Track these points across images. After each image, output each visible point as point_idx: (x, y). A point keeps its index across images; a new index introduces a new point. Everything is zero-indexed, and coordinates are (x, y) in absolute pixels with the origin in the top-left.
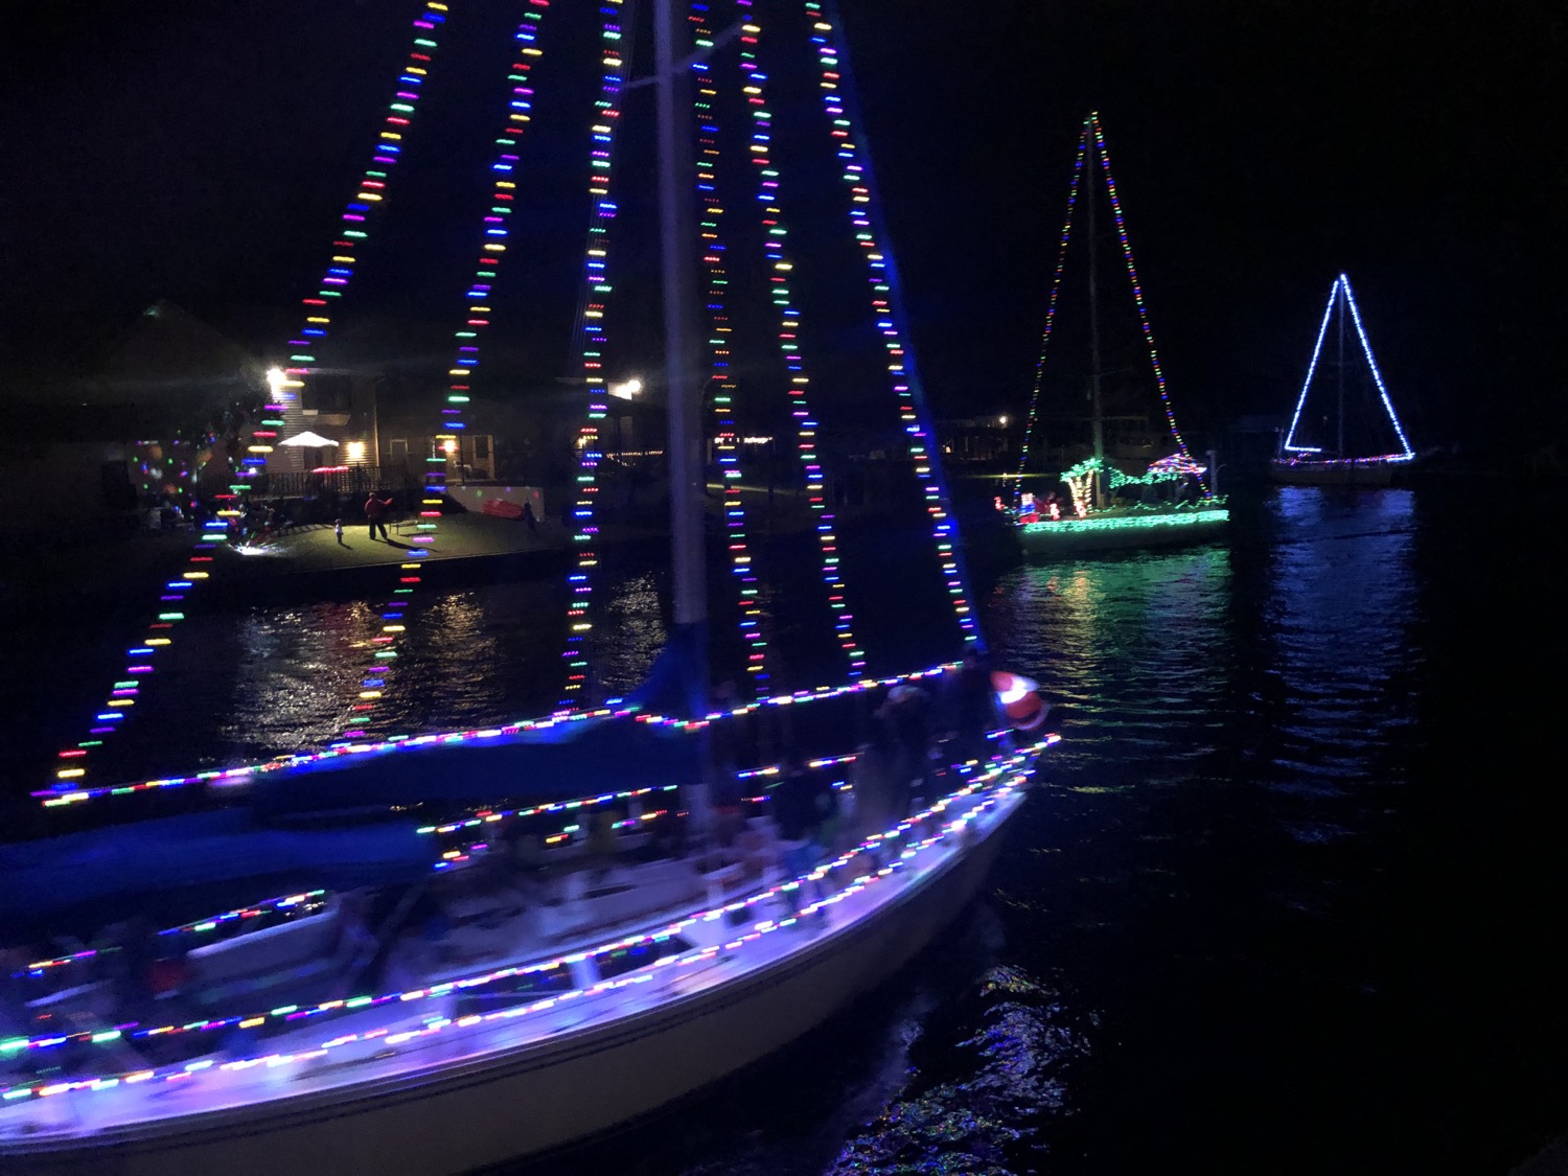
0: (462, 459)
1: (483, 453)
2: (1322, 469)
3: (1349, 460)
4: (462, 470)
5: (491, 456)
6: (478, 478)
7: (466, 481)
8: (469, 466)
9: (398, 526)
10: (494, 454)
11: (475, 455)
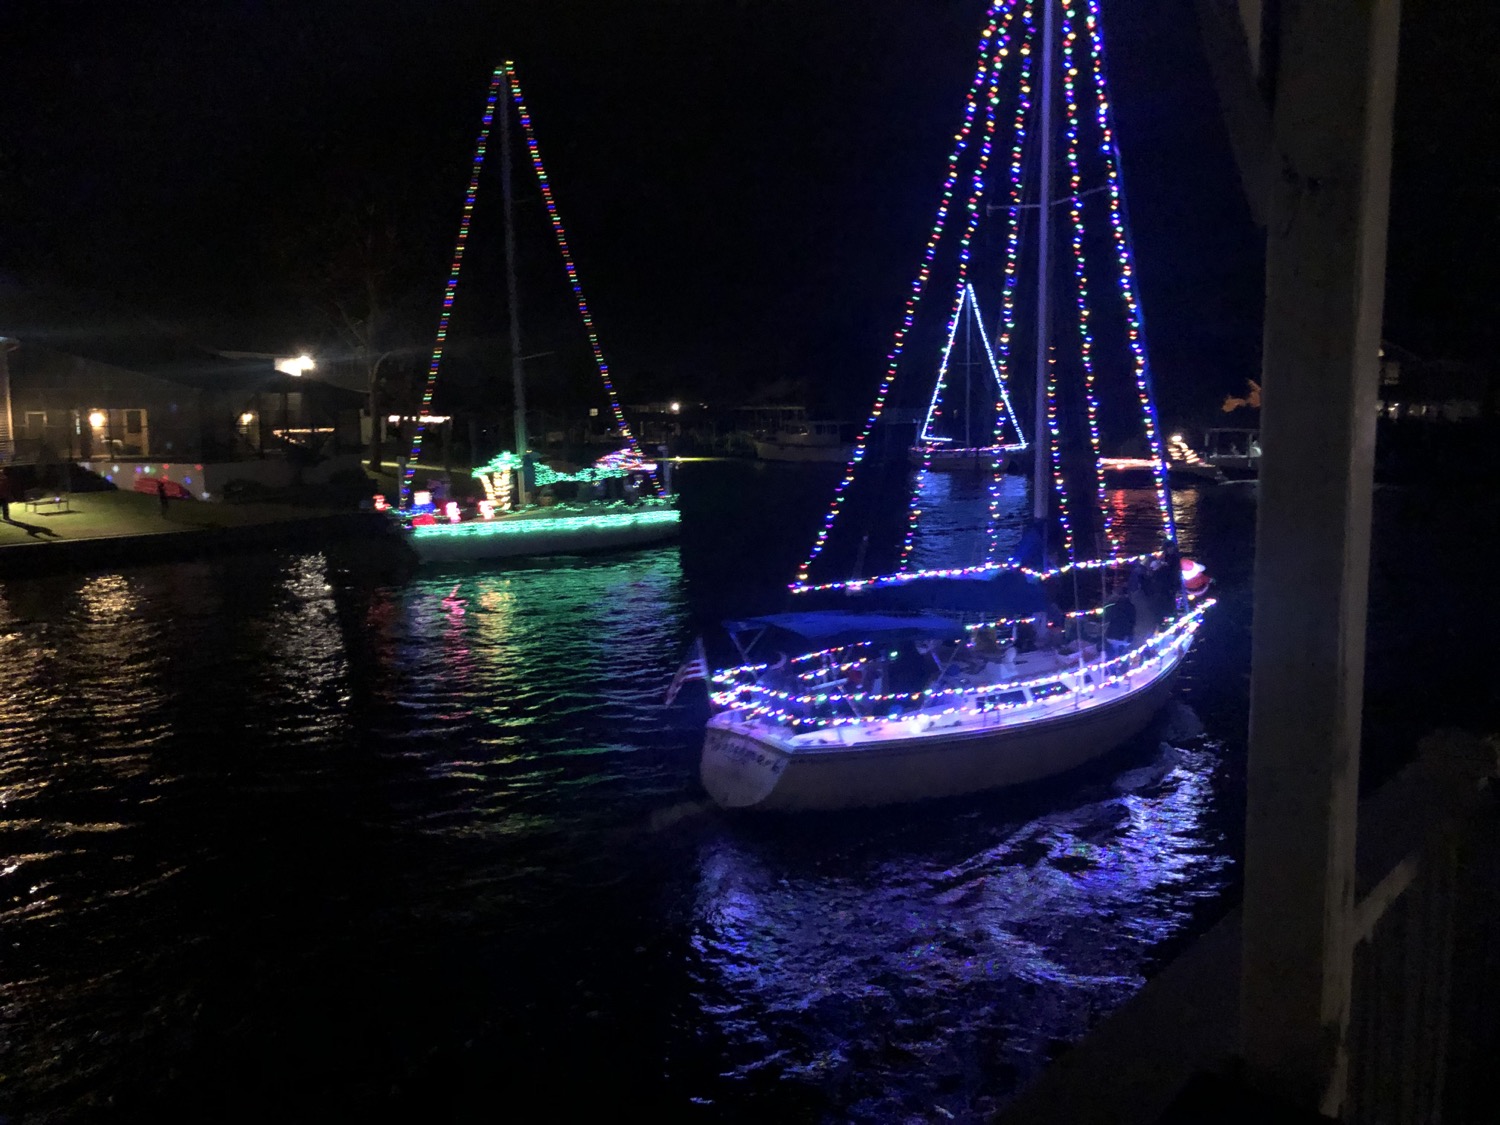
0: (110, 432)
1: (135, 428)
2: (952, 456)
3: (974, 449)
4: (110, 445)
5: (145, 432)
6: (132, 455)
7: (116, 456)
8: (118, 441)
9: (35, 504)
10: (149, 429)
11: (125, 430)
